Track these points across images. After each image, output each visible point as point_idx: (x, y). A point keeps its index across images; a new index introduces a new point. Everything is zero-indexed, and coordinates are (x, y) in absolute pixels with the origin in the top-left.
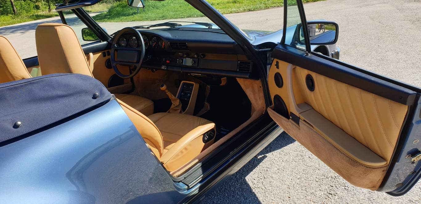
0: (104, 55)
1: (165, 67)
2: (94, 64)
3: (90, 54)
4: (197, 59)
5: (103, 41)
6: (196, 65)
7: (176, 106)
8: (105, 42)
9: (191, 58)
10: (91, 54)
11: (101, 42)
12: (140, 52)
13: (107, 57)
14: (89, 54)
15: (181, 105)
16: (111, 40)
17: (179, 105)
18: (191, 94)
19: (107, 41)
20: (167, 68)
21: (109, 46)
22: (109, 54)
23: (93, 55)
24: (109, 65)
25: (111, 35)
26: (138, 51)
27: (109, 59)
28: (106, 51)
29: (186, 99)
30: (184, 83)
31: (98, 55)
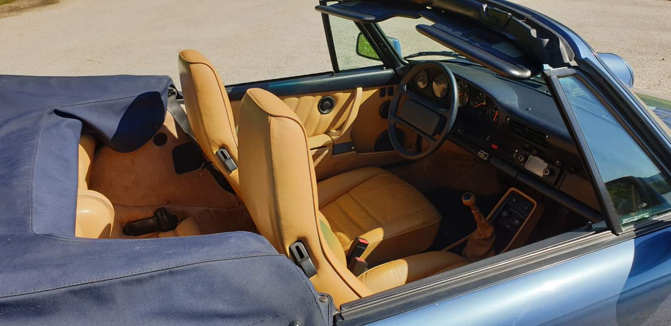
0: (382, 93)
1: (486, 155)
2: (360, 106)
3: (358, 89)
4: (559, 170)
5: (388, 68)
6: (552, 180)
7: (484, 239)
8: (390, 71)
9: (546, 160)
10: (360, 90)
11: (383, 69)
12: (443, 120)
13: (387, 98)
14: (356, 88)
15: (495, 237)
16: (403, 68)
17: (492, 236)
18: (522, 221)
19: (395, 70)
20: (489, 158)
21: (395, 79)
22: (391, 94)
23: (363, 91)
24: (384, 111)
25: (405, 58)
26: (441, 116)
27: (388, 101)
28: (387, 87)
29: (508, 227)
30: (514, 191)
31: (371, 92)
